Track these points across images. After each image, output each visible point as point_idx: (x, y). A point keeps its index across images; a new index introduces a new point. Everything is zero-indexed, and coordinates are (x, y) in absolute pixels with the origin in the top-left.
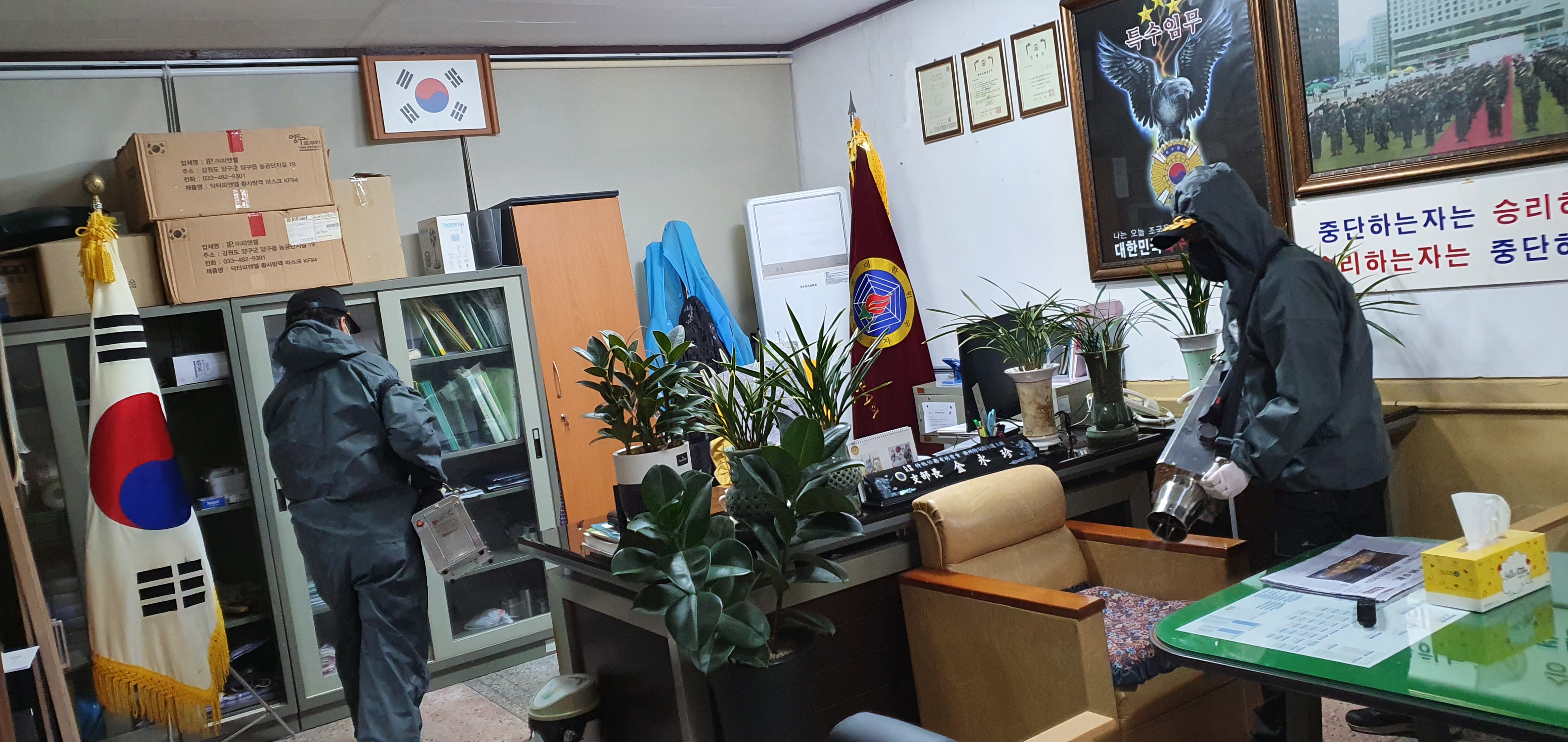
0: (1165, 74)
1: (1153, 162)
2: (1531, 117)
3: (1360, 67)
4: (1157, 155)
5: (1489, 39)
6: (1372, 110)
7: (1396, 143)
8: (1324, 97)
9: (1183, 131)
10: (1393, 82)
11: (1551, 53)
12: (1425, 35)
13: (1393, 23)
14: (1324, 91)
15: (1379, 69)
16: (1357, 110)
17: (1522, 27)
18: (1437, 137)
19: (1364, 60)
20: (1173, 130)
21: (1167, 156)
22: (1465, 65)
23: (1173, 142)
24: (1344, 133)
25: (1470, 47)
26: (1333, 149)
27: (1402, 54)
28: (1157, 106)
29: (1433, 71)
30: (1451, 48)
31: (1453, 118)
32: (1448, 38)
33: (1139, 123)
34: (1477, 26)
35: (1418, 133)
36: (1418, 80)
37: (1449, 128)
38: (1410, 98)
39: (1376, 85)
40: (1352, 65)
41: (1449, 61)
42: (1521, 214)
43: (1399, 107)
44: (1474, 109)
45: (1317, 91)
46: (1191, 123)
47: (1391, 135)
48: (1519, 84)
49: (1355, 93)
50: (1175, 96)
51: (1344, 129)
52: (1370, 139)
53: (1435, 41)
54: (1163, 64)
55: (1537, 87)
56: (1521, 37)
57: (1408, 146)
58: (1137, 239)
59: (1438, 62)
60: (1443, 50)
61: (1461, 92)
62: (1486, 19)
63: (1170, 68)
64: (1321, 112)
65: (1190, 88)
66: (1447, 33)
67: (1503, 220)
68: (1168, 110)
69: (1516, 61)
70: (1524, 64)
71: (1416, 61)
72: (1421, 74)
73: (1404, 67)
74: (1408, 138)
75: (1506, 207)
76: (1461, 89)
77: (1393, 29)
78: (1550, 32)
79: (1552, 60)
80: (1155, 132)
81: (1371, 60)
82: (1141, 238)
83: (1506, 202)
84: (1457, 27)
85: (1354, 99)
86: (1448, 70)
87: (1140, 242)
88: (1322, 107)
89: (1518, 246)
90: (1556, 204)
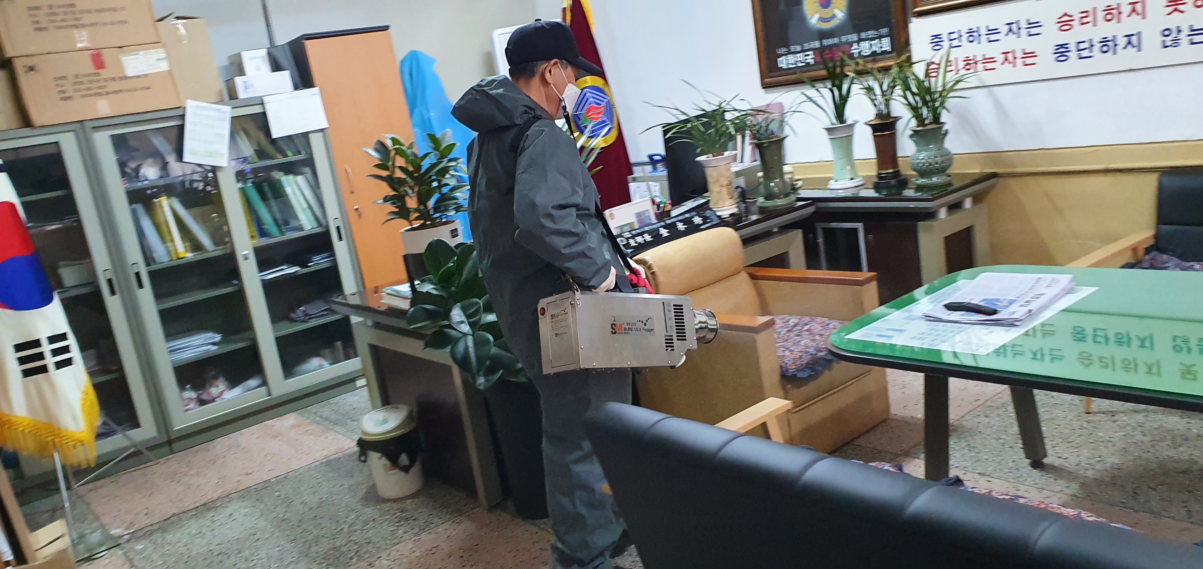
42: (1076, 23)
58: (795, 53)
67: (1063, 28)
75: (1066, 18)
82: (799, 53)
83: (1065, 15)
87: (797, 55)
89: (1072, 47)
90: (1101, 15)
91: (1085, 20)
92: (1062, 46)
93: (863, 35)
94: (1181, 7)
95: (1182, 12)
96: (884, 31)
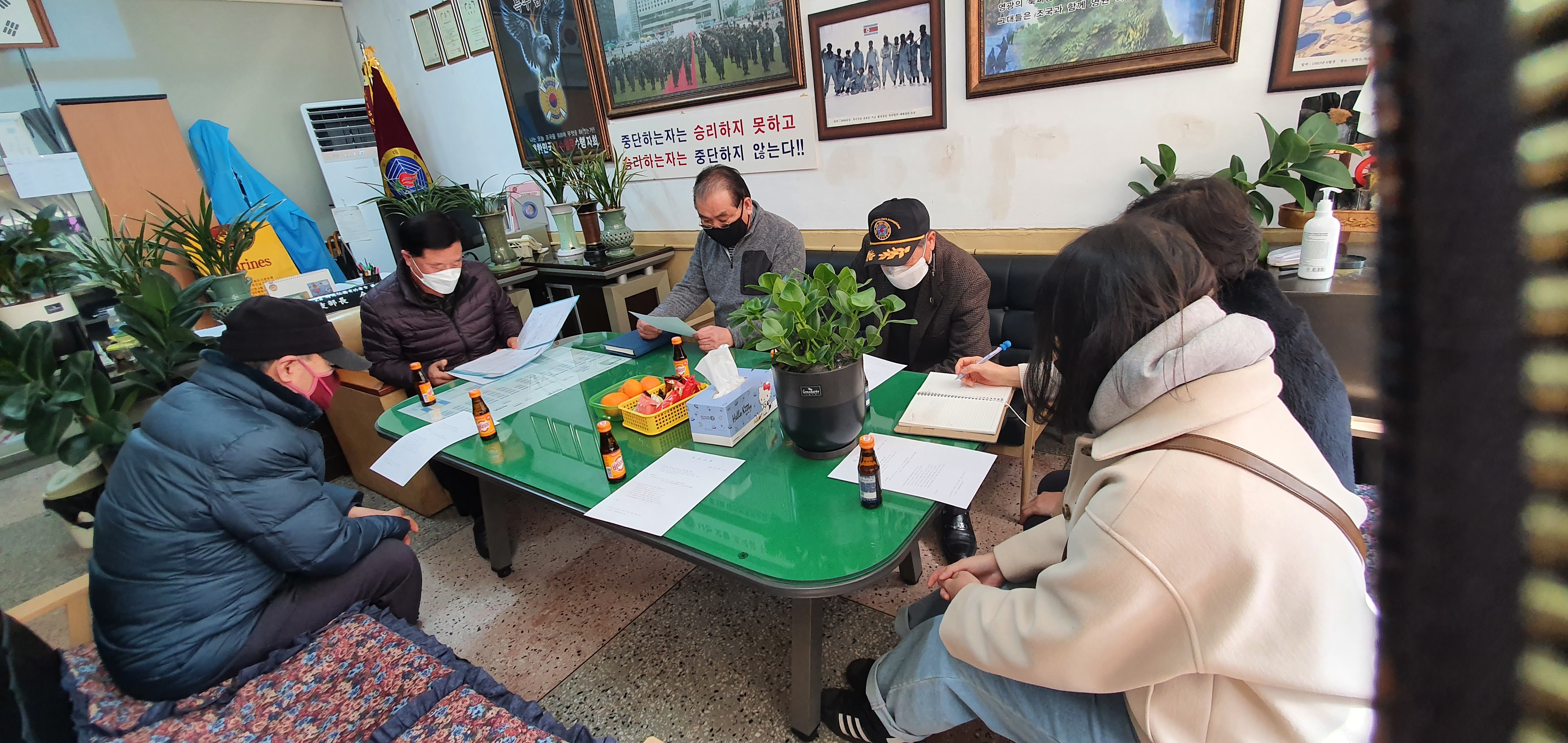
0: (536, 32)
1: (540, 92)
2: (703, 75)
3: (627, 34)
4: (541, 87)
5: (681, 21)
6: (636, 64)
7: (648, 86)
8: (613, 53)
9: (551, 71)
10: (643, 45)
11: (708, 32)
12: (653, 15)
13: (638, 5)
14: (613, 49)
15: (635, 36)
16: (628, 63)
17: (693, 14)
18: (666, 83)
19: (628, 30)
20: (547, 72)
21: (546, 88)
22: (672, 37)
23: (548, 79)
24: (625, 79)
25: (674, 25)
26: (621, 89)
27: (645, 27)
28: (536, 54)
29: (660, 40)
30: (666, 25)
31: (671, 72)
32: (662, 19)
33: (530, 65)
34: (674, 11)
35: (658, 81)
36: (654, 45)
37: (670, 77)
38: (652, 58)
39: (635, 47)
40: (623, 34)
41: (665, 34)
42: (705, 134)
43: (647, 62)
44: (680, 67)
45: (609, 49)
46: (554, 66)
47: (646, 80)
48: (697, 53)
49: (627, 51)
50: (543, 47)
51: (625, 75)
52: (637, 82)
53: (659, 19)
54: (534, 24)
55: (704, 54)
56: (694, 20)
57: (654, 89)
58: (541, 142)
59: (660, 33)
60: (662, 26)
61: (672, 56)
62: (679, 7)
63: (538, 28)
64: (613, 63)
65: (550, 42)
66: (663, 14)
67: (699, 137)
68: (542, 57)
69: (694, 37)
70: (697, 39)
71: (651, 32)
72: (654, 41)
73: (646, 36)
74: (653, 84)
75: (699, 130)
76: (673, 53)
77: (638, 9)
78: (706, 19)
79: (709, 37)
80: (537, 71)
81: (631, 30)
82: (544, 142)
83: (698, 127)
84: (667, 10)
85: (627, 56)
86: (665, 40)
87: (543, 144)
88: (613, 60)
89: (706, 154)
90: (718, 129)
91: (710, 133)
92: (699, 152)
93: (580, 132)
94: (761, 128)
95: (763, 132)
96: (592, 129)
